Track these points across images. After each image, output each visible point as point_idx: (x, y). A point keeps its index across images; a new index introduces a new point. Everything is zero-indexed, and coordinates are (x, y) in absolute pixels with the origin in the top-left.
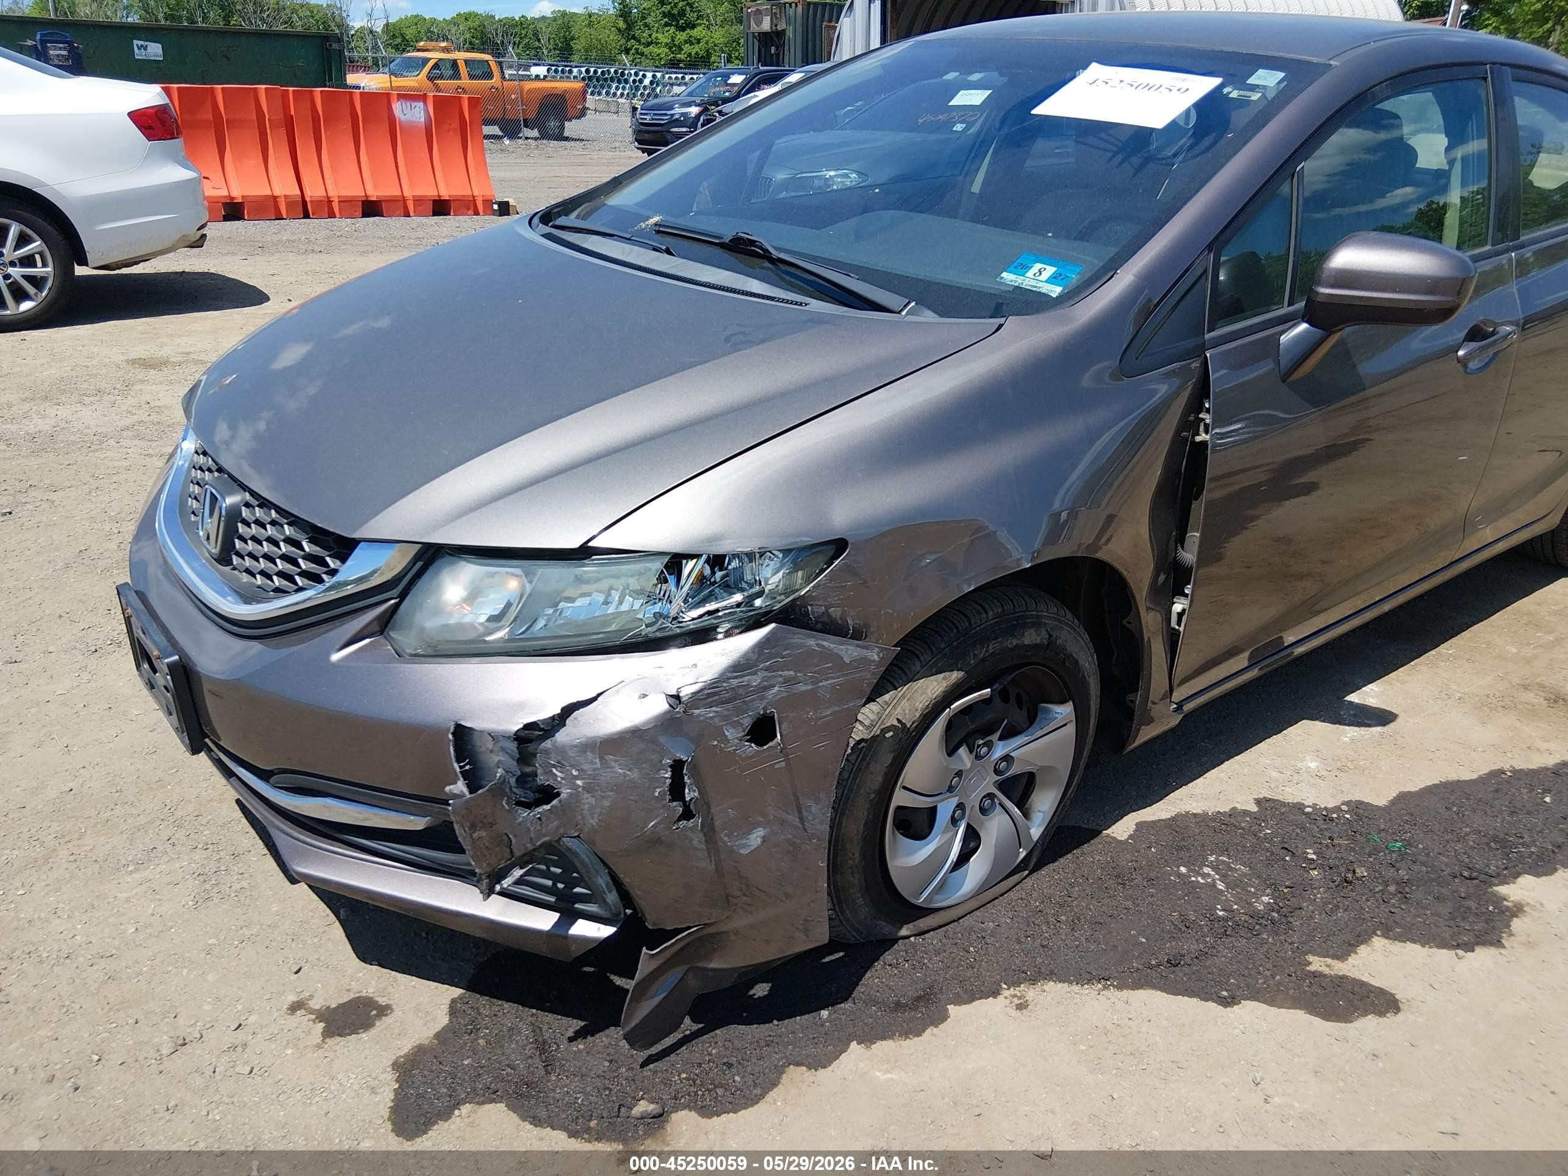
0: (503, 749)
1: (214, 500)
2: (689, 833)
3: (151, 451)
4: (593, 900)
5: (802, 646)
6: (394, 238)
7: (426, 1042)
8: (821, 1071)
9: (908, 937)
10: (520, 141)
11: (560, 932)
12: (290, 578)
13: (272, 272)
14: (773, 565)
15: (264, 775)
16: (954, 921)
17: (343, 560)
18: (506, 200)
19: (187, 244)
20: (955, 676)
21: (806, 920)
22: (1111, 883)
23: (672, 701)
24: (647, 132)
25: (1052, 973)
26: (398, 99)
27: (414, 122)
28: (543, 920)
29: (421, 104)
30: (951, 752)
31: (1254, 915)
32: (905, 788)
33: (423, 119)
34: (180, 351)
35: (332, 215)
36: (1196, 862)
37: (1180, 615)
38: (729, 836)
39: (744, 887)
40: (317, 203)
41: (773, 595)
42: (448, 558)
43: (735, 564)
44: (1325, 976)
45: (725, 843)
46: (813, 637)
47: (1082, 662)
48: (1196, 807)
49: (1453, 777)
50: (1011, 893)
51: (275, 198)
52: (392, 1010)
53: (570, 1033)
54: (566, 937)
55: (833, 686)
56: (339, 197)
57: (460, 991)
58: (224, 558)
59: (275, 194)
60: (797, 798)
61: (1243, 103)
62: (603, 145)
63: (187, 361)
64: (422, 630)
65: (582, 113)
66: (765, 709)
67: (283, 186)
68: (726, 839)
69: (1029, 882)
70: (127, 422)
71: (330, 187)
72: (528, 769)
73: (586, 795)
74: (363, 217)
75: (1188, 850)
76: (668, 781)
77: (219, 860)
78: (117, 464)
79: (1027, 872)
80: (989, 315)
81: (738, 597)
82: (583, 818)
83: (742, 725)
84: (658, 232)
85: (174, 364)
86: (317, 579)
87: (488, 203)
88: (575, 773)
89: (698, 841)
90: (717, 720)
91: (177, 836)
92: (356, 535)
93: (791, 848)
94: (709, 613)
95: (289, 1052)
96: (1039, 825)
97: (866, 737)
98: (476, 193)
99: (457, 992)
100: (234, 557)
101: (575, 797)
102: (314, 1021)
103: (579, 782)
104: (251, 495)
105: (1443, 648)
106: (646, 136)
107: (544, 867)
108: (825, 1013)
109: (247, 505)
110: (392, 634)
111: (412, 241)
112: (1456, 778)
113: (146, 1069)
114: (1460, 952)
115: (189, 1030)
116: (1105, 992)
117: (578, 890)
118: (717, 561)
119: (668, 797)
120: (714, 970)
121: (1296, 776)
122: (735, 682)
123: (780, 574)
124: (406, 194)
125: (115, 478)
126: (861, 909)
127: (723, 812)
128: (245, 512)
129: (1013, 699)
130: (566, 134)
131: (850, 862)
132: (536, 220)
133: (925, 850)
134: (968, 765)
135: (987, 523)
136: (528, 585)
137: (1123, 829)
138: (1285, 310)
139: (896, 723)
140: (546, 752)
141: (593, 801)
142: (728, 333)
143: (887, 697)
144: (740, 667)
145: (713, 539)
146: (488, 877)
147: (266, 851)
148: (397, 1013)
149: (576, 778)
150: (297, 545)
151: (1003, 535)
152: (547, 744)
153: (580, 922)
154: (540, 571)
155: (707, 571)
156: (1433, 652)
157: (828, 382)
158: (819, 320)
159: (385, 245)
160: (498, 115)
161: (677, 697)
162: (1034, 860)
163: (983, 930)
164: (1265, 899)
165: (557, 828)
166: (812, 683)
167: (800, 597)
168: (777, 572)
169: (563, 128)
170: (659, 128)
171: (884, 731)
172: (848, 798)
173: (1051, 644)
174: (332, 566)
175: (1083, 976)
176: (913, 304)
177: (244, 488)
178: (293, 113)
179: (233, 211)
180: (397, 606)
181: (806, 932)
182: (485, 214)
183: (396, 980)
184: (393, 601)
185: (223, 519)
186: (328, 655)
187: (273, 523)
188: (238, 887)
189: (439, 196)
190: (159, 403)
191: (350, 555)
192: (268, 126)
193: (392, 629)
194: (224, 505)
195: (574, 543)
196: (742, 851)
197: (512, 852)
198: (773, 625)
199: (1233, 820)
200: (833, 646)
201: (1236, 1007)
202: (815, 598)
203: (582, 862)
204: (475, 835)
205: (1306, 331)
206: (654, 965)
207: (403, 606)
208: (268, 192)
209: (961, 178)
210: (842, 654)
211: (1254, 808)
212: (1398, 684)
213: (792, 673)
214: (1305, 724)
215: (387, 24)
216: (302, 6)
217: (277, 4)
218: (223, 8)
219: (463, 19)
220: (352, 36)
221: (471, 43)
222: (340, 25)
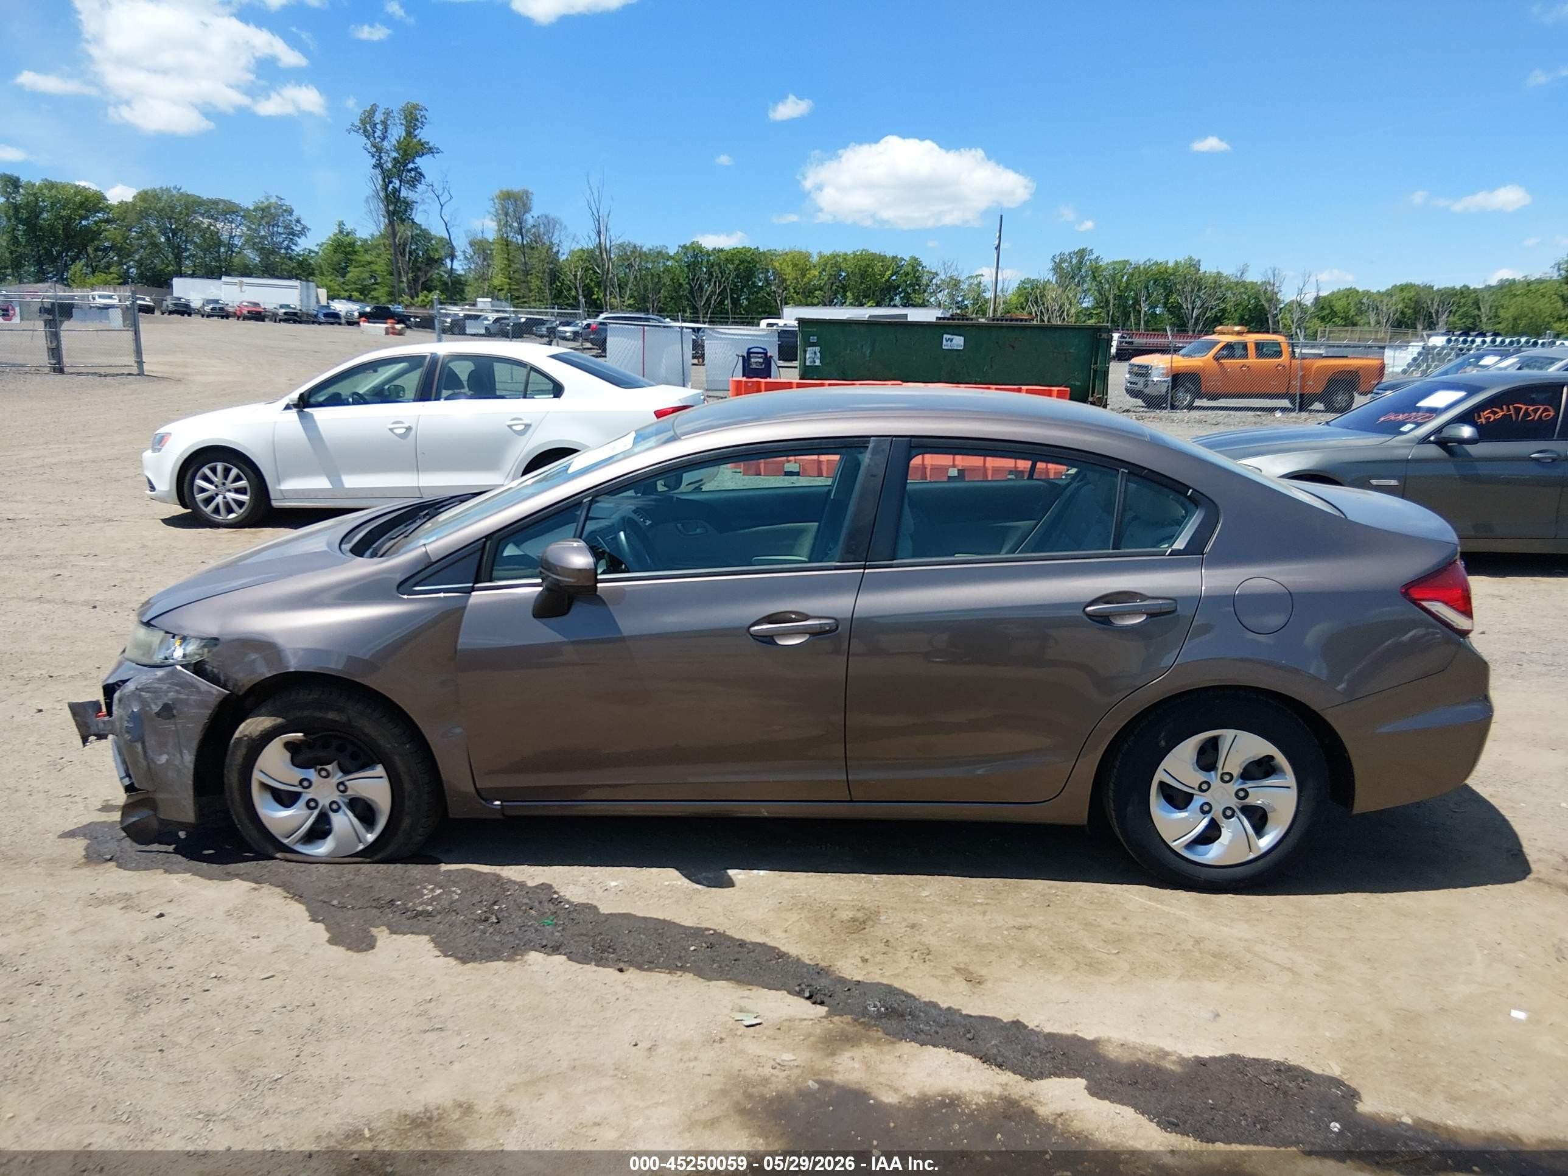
5: (185, 678)
9: (281, 859)
16: (313, 863)
30: (299, 766)
32: (260, 771)
39: (161, 780)
45: (150, 755)
50: (349, 865)
55: (196, 700)
69: (365, 865)
79: (366, 859)
83: (158, 704)
89: (140, 749)
90: (149, 699)
93: (177, 769)
96: (376, 834)
121: (593, 885)
122: (157, 685)
127: (150, 742)
129: (336, 751)
133: (288, 812)
134: (315, 778)
144: (160, 680)
152: (115, 695)
164: (430, 908)
173: (350, 723)
175: (296, 892)
199: (508, 884)
200: (196, 682)
210: (200, 686)
215: (1317, 299)
216: (1237, 284)
217: (1215, 282)
218: (1165, 287)
219: (1398, 290)
220: (1281, 309)
221: (1402, 313)
222: (1269, 300)
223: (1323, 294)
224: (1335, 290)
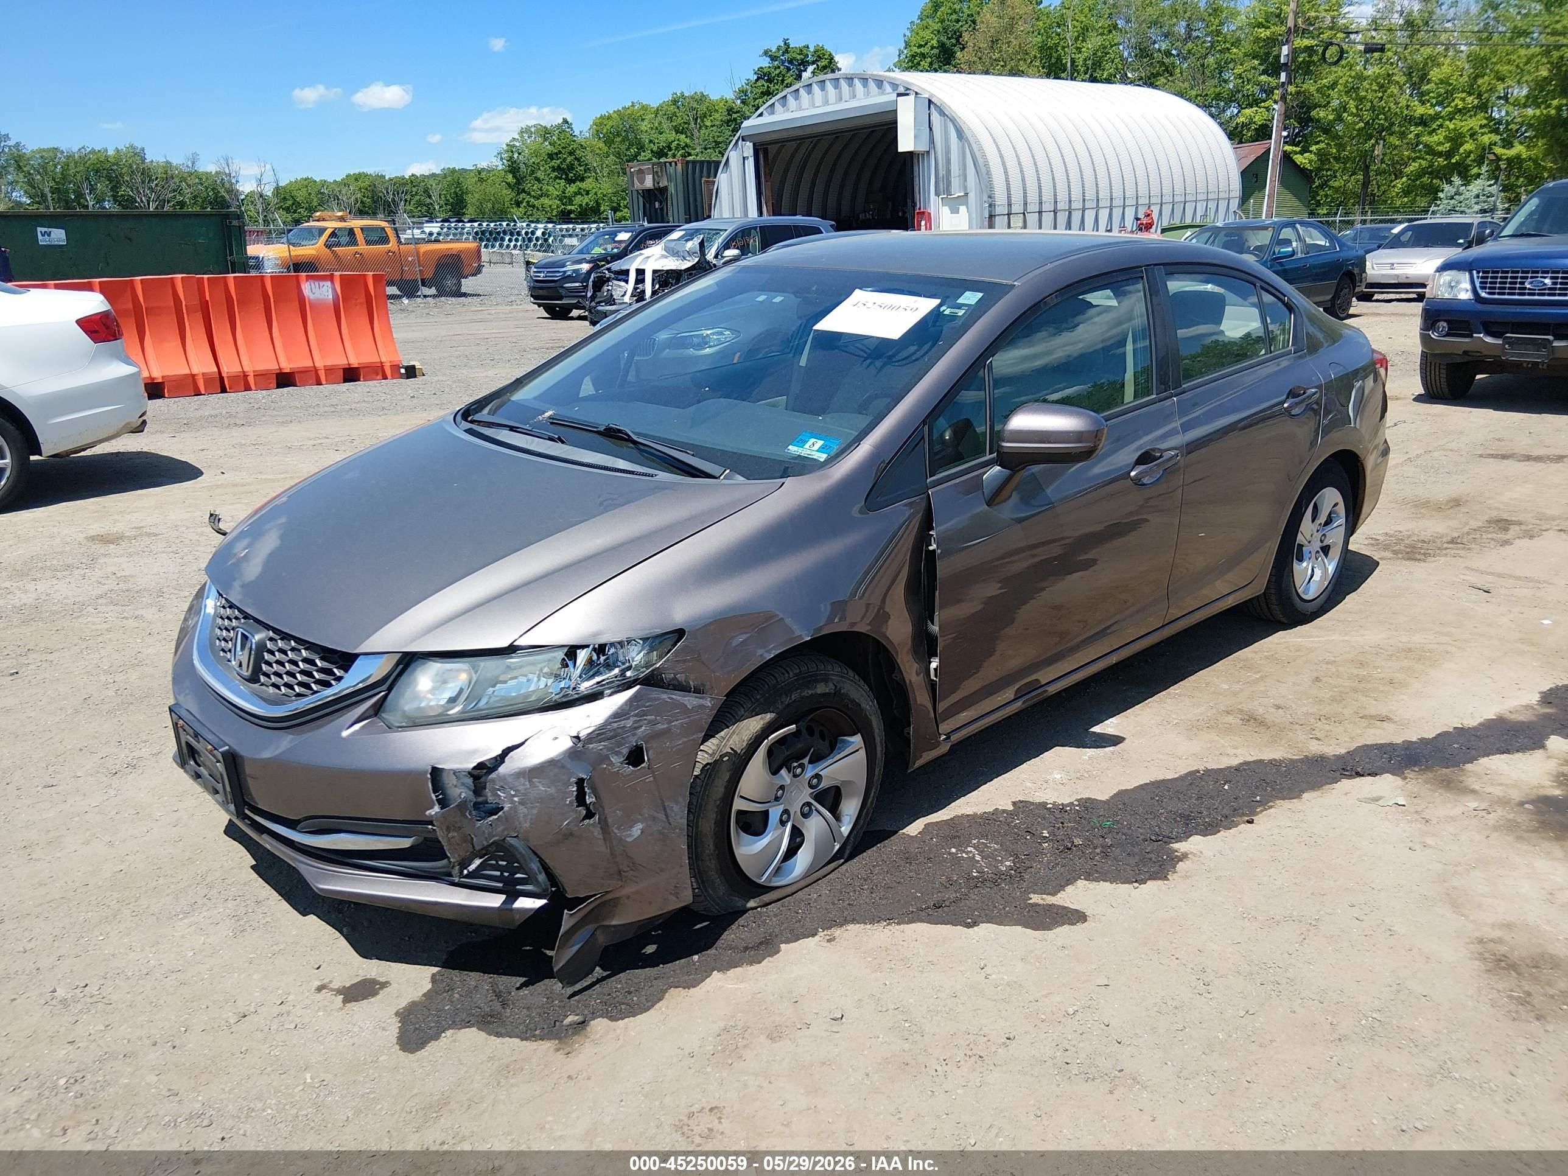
0: (463, 784)
1: (245, 638)
2: (591, 828)
3: (126, 614)
4: (530, 882)
5: (659, 699)
6: (310, 407)
7: (417, 999)
8: (692, 990)
9: (756, 908)
10: (419, 300)
11: (508, 906)
12: (307, 686)
13: (201, 448)
14: (637, 649)
15: (291, 824)
16: (789, 896)
17: (346, 671)
18: (412, 363)
19: (131, 429)
20: (769, 717)
21: (676, 887)
22: (902, 863)
23: (575, 740)
24: (541, 288)
25: (854, 919)
26: (307, 280)
27: (323, 300)
28: (495, 901)
29: (329, 283)
30: (775, 772)
31: (999, 874)
32: (741, 797)
33: (331, 297)
34: (133, 526)
35: (248, 388)
36: (961, 847)
37: (936, 670)
38: (618, 828)
39: (631, 865)
40: (234, 378)
41: (637, 668)
42: (420, 661)
43: (612, 650)
44: (1040, 905)
45: (615, 834)
46: (666, 693)
47: (863, 705)
48: (969, 811)
49: (1161, 777)
50: (831, 875)
51: (193, 376)
52: (390, 984)
53: (518, 985)
54: (512, 910)
55: (682, 724)
56: (254, 371)
57: (437, 969)
58: (253, 679)
59: (193, 373)
60: (663, 802)
61: (953, 317)
62: (499, 300)
63: (141, 535)
64: (404, 712)
65: (478, 271)
66: (636, 742)
67: (201, 364)
68: (616, 831)
69: (844, 867)
70: (99, 591)
71: (245, 362)
72: (480, 799)
73: (521, 807)
74: (278, 388)
75: (959, 837)
76: (575, 793)
77: (246, 906)
78: (99, 627)
79: (842, 861)
80: (779, 475)
81: (616, 671)
82: (520, 823)
83: (621, 753)
84: (552, 423)
85: (130, 538)
86: (327, 684)
87: (395, 367)
88: (513, 793)
89: (597, 832)
90: (605, 751)
91: (211, 893)
92: (357, 651)
93: (661, 837)
94: (598, 683)
95: (321, 1014)
96: (848, 824)
97: (710, 761)
98: (383, 360)
99: (435, 969)
100: (262, 677)
101: (514, 809)
102: (335, 995)
103: (516, 799)
104: (274, 632)
105: (1171, 690)
106: (541, 292)
107: (494, 862)
108: (696, 957)
109: (271, 639)
110: (383, 715)
111: (327, 409)
112: (1162, 778)
113: (220, 1033)
114: (1136, 885)
115: (247, 1008)
116: (889, 927)
117: (518, 875)
118: (601, 649)
119: (575, 804)
120: (614, 926)
121: (1045, 785)
122: (615, 725)
123: (642, 654)
124: (317, 365)
125: (100, 639)
126: (720, 889)
127: (613, 814)
128: (269, 645)
129: (817, 734)
130: (463, 290)
131: (707, 851)
132: (459, 418)
133: (763, 842)
134: (789, 781)
135: (778, 613)
136: (474, 675)
137: (915, 828)
138: (988, 457)
139: (730, 751)
140: (493, 781)
141: (525, 810)
142: (601, 499)
143: (722, 734)
144: (618, 715)
145: (595, 635)
146: (459, 864)
147: (280, 898)
148: (394, 985)
149: (514, 796)
150: (312, 662)
151: (788, 621)
152: (493, 775)
153: (521, 899)
154: (482, 664)
155: (595, 657)
156: (1164, 693)
157: (671, 527)
158: (664, 487)
159: (302, 415)
160: (397, 277)
161: (577, 737)
162: (848, 852)
163: (810, 899)
164: (1008, 863)
165: (503, 831)
166: (668, 723)
167: (656, 668)
168: (640, 652)
169: (460, 285)
170: (552, 285)
171: (722, 756)
172: (701, 805)
173: (837, 693)
174: (338, 674)
175: (873, 919)
176: (728, 471)
177: (268, 627)
178: (208, 298)
179: (155, 390)
180: (385, 697)
181: (677, 895)
182: (393, 378)
183: (390, 967)
184: (383, 693)
185: (253, 652)
186: (341, 731)
187: (293, 649)
188: (264, 921)
189: (349, 364)
190: (124, 574)
191: (351, 666)
192: (184, 311)
193: (383, 712)
194: (254, 641)
195: (504, 643)
196: (629, 840)
197: (473, 847)
198: (638, 687)
199: (994, 817)
200: (679, 698)
201: (975, 928)
202: (667, 669)
203: (520, 853)
204: (450, 835)
205: (999, 471)
206: (573, 921)
207: (390, 696)
208: (187, 371)
209: (791, 355)
210: (686, 703)
211: (1011, 808)
212: (1132, 717)
213: (653, 717)
214: (1057, 750)
215: (277, 188)
216: (190, 174)
217: (166, 173)
218: (110, 179)
219: (353, 180)
220: (242, 200)
221: (362, 202)
222: (230, 191)
223: (283, 183)
224: (293, 180)
